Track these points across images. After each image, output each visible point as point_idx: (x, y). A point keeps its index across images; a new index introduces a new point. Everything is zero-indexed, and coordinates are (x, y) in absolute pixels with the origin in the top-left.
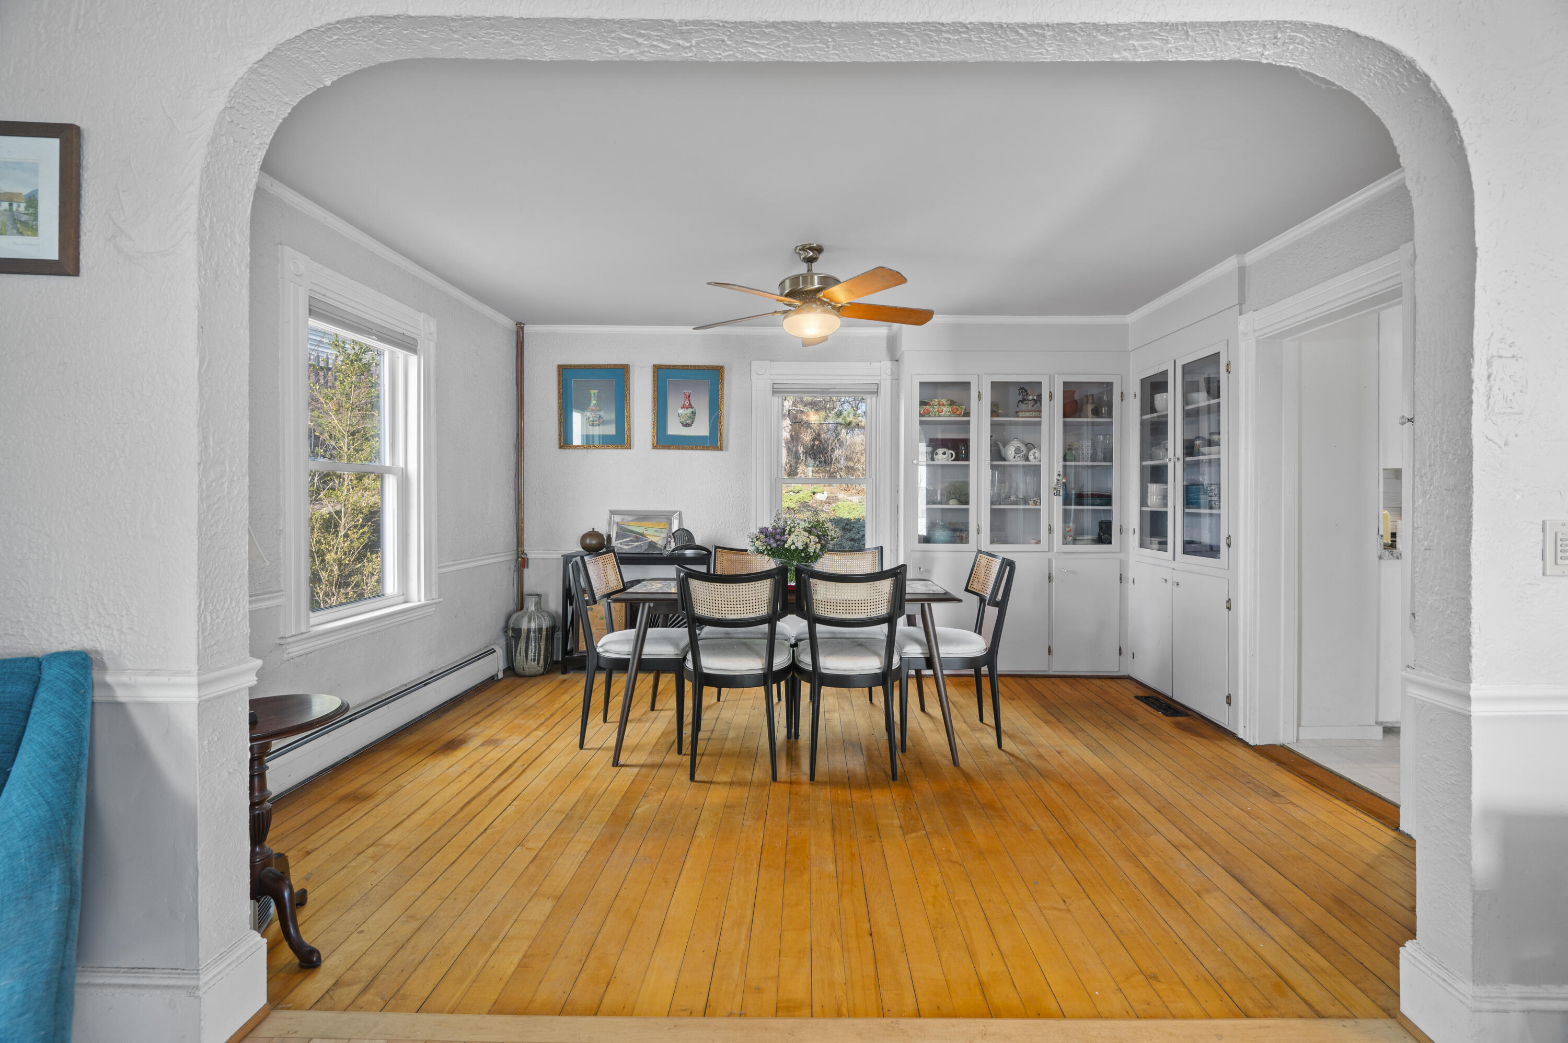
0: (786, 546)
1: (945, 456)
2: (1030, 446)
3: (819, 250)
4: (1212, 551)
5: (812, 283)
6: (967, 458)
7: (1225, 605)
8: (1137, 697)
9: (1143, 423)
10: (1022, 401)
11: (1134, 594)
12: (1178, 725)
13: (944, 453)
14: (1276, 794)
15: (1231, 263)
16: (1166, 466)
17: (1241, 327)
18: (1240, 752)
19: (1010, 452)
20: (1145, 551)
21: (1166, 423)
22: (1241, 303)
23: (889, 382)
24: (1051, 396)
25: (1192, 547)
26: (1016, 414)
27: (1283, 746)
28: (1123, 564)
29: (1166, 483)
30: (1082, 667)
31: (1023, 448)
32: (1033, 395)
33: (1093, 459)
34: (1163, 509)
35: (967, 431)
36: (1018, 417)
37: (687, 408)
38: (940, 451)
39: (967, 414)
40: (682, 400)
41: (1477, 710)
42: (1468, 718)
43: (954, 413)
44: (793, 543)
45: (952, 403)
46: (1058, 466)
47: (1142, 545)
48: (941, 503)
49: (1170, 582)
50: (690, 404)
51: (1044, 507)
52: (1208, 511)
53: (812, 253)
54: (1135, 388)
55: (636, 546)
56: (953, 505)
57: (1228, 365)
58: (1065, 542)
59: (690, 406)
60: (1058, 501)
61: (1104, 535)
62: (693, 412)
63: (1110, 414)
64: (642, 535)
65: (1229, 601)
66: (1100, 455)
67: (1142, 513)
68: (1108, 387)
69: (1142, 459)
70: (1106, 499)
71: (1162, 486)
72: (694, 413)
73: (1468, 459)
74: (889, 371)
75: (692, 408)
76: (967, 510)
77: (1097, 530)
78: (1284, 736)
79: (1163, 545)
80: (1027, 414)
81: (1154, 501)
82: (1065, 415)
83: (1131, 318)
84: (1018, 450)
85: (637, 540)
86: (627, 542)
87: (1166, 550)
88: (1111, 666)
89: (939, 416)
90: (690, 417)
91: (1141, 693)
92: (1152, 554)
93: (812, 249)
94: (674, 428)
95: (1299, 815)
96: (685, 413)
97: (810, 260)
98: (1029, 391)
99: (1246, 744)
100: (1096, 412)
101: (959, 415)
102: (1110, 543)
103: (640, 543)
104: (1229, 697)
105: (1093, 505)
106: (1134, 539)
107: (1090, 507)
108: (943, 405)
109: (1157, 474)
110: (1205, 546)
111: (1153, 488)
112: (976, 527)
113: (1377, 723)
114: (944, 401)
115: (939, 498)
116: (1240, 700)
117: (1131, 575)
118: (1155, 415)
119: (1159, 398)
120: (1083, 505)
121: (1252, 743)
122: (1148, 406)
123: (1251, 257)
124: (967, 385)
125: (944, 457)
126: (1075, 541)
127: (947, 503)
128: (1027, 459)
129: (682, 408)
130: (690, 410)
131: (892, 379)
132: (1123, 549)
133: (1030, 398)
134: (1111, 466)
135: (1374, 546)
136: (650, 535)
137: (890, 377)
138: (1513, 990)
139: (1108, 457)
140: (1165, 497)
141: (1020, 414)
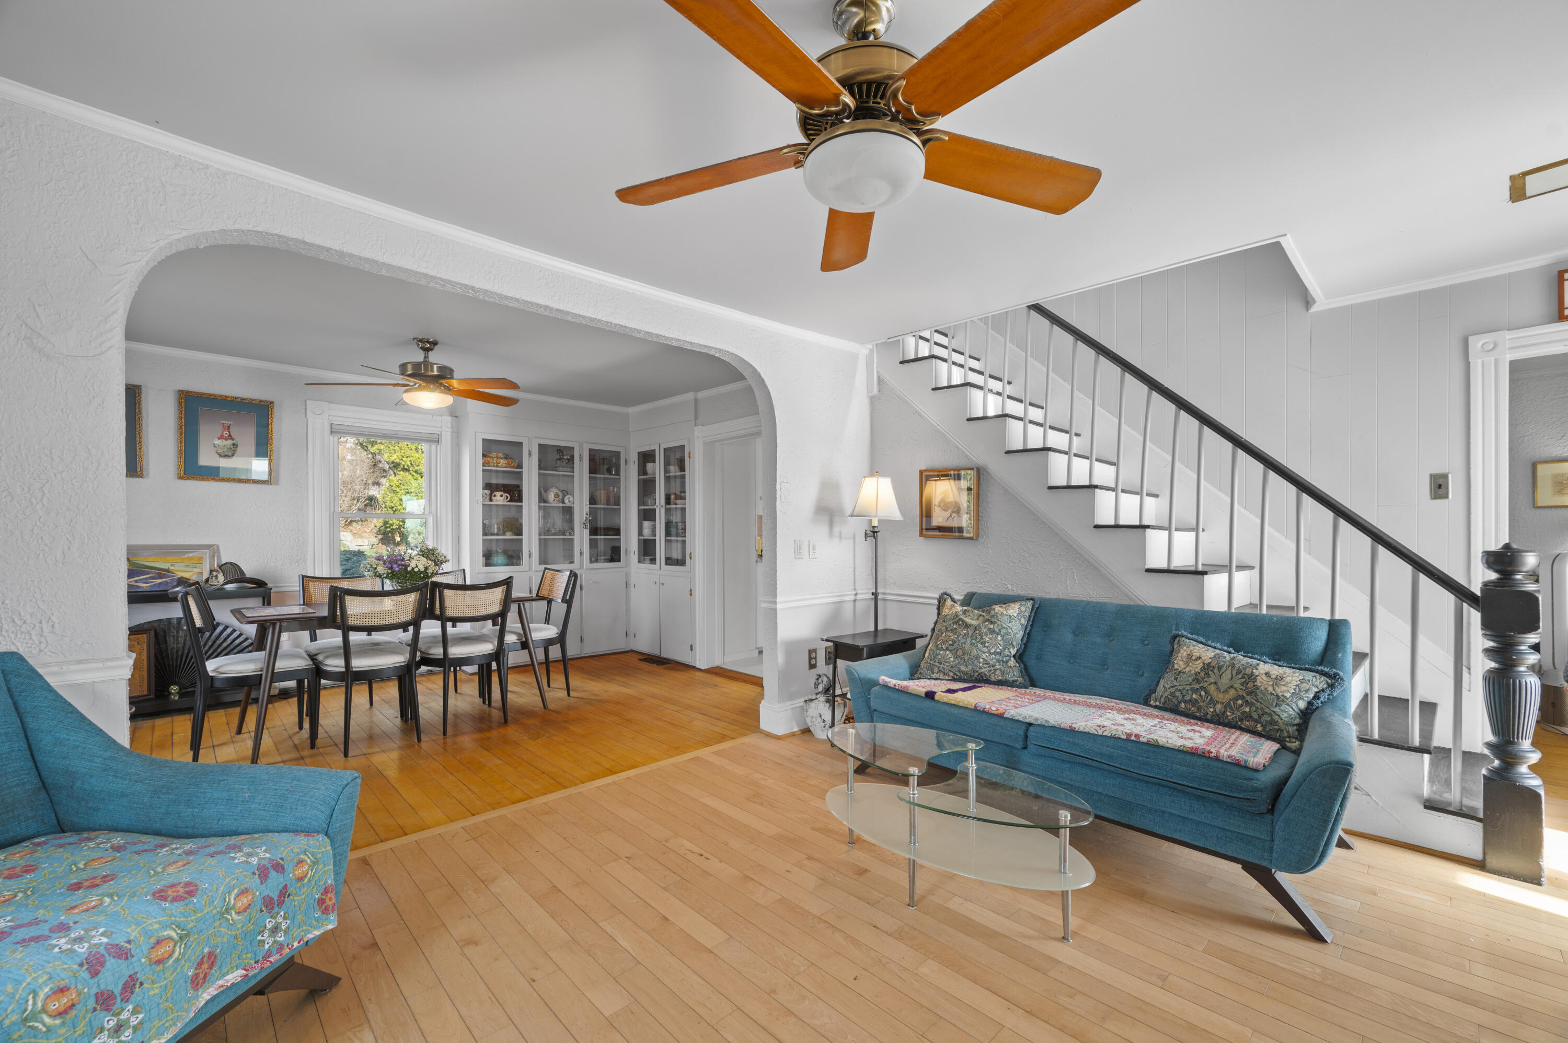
0: (409, 569)
1: (502, 498)
2: (565, 493)
3: (435, 343)
4: (681, 562)
5: (432, 371)
6: (520, 500)
7: (689, 592)
8: (640, 660)
9: (639, 481)
10: (560, 459)
11: (635, 594)
12: (665, 668)
13: (501, 496)
14: (716, 686)
15: (690, 396)
16: (655, 510)
17: (696, 434)
18: (698, 674)
19: (551, 496)
20: (642, 565)
21: (655, 481)
22: (696, 419)
23: (449, 434)
24: (581, 458)
25: (669, 561)
26: (555, 468)
27: (718, 667)
28: (627, 575)
29: (654, 520)
30: (603, 648)
31: (560, 494)
32: (567, 455)
33: (608, 503)
34: (653, 538)
35: (521, 478)
36: (556, 471)
37: (226, 439)
38: (498, 494)
39: (520, 466)
40: (219, 430)
41: (779, 606)
42: (776, 610)
43: (509, 465)
44: (417, 566)
45: (506, 457)
46: (586, 508)
47: (639, 562)
48: (497, 535)
49: (658, 583)
50: (230, 435)
51: (576, 537)
52: (675, 538)
53: (428, 345)
54: (634, 458)
55: (160, 584)
56: (509, 536)
57: (689, 453)
58: (591, 561)
59: (230, 437)
60: (586, 532)
61: (614, 555)
62: (233, 444)
63: (618, 473)
64: (168, 571)
65: (691, 590)
66: (612, 500)
67: (639, 540)
68: (617, 454)
69: (639, 505)
70: (617, 531)
71: (653, 523)
72: (235, 446)
73: (775, 518)
74: (449, 425)
75: (233, 440)
76: (521, 540)
77: (610, 553)
78: (717, 662)
79: (653, 561)
80: (564, 469)
81: (647, 532)
82: (590, 472)
83: (631, 410)
84: (556, 495)
85: (160, 576)
86: (146, 579)
87: (655, 564)
88: (619, 644)
89: (497, 467)
90: (230, 448)
91: (641, 657)
92: (646, 566)
93: (429, 342)
94: (206, 458)
95: (726, 690)
96: (223, 444)
97: (426, 350)
98: (565, 453)
99: (700, 670)
100: (609, 471)
101: (513, 467)
102: (619, 561)
103: (165, 580)
104: (691, 646)
105: (605, 535)
106: (634, 558)
107: (603, 537)
108: (500, 458)
109: (647, 515)
110: (674, 560)
111: (646, 524)
112: (528, 553)
113: (757, 648)
114: (501, 455)
115: (496, 531)
116: (697, 648)
117: (632, 582)
118: (645, 477)
119: (649, 466)
120: (597, 535)
121: (703, 668)
122: (642, 471)
123: (701, 395)
124: (520, 444)
125: (500, 499)
126: (597, 561)
127: (504, 534)
128: (563, 502)
129: (219, 439)
130: (230, 442)
131: (452, 432)
132: (628, 565)
133: (565, 457)
134: (620, 509)
135: (754, 557)
136: (179, 571)
137: (450, 430)
138: (789, 703)
139: (618, 503)
140: (653, 530)
141: (558, 469)
